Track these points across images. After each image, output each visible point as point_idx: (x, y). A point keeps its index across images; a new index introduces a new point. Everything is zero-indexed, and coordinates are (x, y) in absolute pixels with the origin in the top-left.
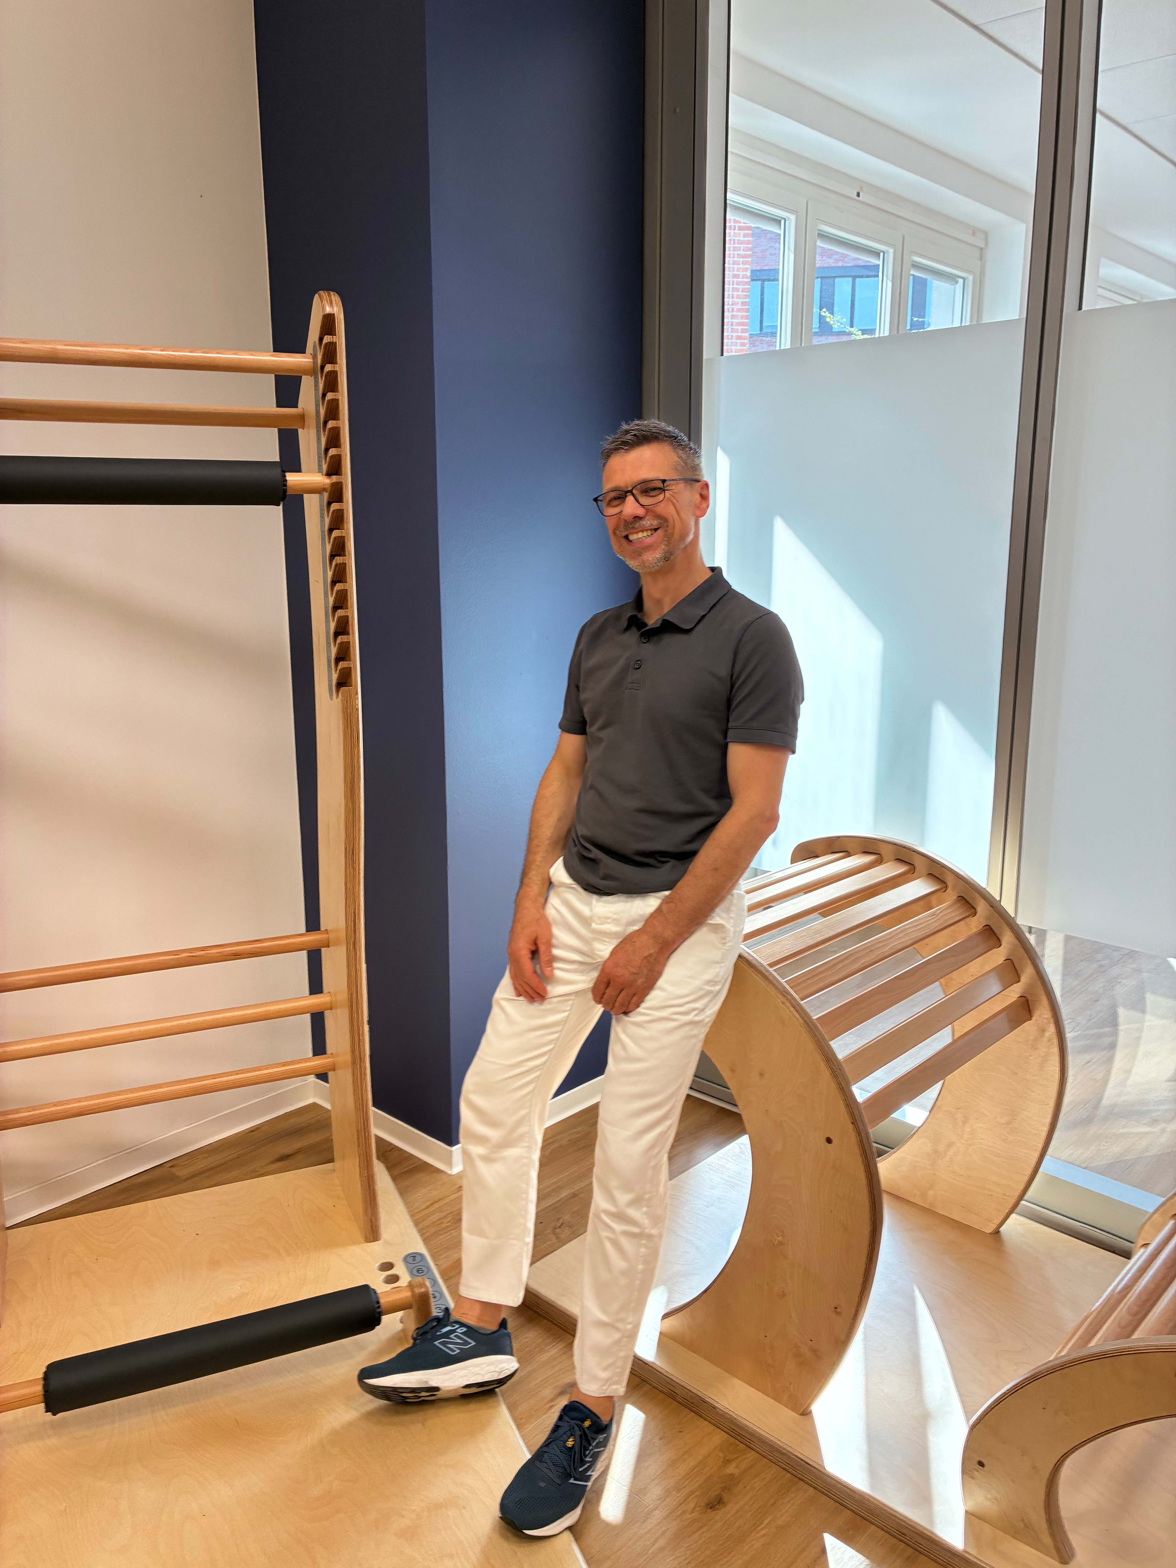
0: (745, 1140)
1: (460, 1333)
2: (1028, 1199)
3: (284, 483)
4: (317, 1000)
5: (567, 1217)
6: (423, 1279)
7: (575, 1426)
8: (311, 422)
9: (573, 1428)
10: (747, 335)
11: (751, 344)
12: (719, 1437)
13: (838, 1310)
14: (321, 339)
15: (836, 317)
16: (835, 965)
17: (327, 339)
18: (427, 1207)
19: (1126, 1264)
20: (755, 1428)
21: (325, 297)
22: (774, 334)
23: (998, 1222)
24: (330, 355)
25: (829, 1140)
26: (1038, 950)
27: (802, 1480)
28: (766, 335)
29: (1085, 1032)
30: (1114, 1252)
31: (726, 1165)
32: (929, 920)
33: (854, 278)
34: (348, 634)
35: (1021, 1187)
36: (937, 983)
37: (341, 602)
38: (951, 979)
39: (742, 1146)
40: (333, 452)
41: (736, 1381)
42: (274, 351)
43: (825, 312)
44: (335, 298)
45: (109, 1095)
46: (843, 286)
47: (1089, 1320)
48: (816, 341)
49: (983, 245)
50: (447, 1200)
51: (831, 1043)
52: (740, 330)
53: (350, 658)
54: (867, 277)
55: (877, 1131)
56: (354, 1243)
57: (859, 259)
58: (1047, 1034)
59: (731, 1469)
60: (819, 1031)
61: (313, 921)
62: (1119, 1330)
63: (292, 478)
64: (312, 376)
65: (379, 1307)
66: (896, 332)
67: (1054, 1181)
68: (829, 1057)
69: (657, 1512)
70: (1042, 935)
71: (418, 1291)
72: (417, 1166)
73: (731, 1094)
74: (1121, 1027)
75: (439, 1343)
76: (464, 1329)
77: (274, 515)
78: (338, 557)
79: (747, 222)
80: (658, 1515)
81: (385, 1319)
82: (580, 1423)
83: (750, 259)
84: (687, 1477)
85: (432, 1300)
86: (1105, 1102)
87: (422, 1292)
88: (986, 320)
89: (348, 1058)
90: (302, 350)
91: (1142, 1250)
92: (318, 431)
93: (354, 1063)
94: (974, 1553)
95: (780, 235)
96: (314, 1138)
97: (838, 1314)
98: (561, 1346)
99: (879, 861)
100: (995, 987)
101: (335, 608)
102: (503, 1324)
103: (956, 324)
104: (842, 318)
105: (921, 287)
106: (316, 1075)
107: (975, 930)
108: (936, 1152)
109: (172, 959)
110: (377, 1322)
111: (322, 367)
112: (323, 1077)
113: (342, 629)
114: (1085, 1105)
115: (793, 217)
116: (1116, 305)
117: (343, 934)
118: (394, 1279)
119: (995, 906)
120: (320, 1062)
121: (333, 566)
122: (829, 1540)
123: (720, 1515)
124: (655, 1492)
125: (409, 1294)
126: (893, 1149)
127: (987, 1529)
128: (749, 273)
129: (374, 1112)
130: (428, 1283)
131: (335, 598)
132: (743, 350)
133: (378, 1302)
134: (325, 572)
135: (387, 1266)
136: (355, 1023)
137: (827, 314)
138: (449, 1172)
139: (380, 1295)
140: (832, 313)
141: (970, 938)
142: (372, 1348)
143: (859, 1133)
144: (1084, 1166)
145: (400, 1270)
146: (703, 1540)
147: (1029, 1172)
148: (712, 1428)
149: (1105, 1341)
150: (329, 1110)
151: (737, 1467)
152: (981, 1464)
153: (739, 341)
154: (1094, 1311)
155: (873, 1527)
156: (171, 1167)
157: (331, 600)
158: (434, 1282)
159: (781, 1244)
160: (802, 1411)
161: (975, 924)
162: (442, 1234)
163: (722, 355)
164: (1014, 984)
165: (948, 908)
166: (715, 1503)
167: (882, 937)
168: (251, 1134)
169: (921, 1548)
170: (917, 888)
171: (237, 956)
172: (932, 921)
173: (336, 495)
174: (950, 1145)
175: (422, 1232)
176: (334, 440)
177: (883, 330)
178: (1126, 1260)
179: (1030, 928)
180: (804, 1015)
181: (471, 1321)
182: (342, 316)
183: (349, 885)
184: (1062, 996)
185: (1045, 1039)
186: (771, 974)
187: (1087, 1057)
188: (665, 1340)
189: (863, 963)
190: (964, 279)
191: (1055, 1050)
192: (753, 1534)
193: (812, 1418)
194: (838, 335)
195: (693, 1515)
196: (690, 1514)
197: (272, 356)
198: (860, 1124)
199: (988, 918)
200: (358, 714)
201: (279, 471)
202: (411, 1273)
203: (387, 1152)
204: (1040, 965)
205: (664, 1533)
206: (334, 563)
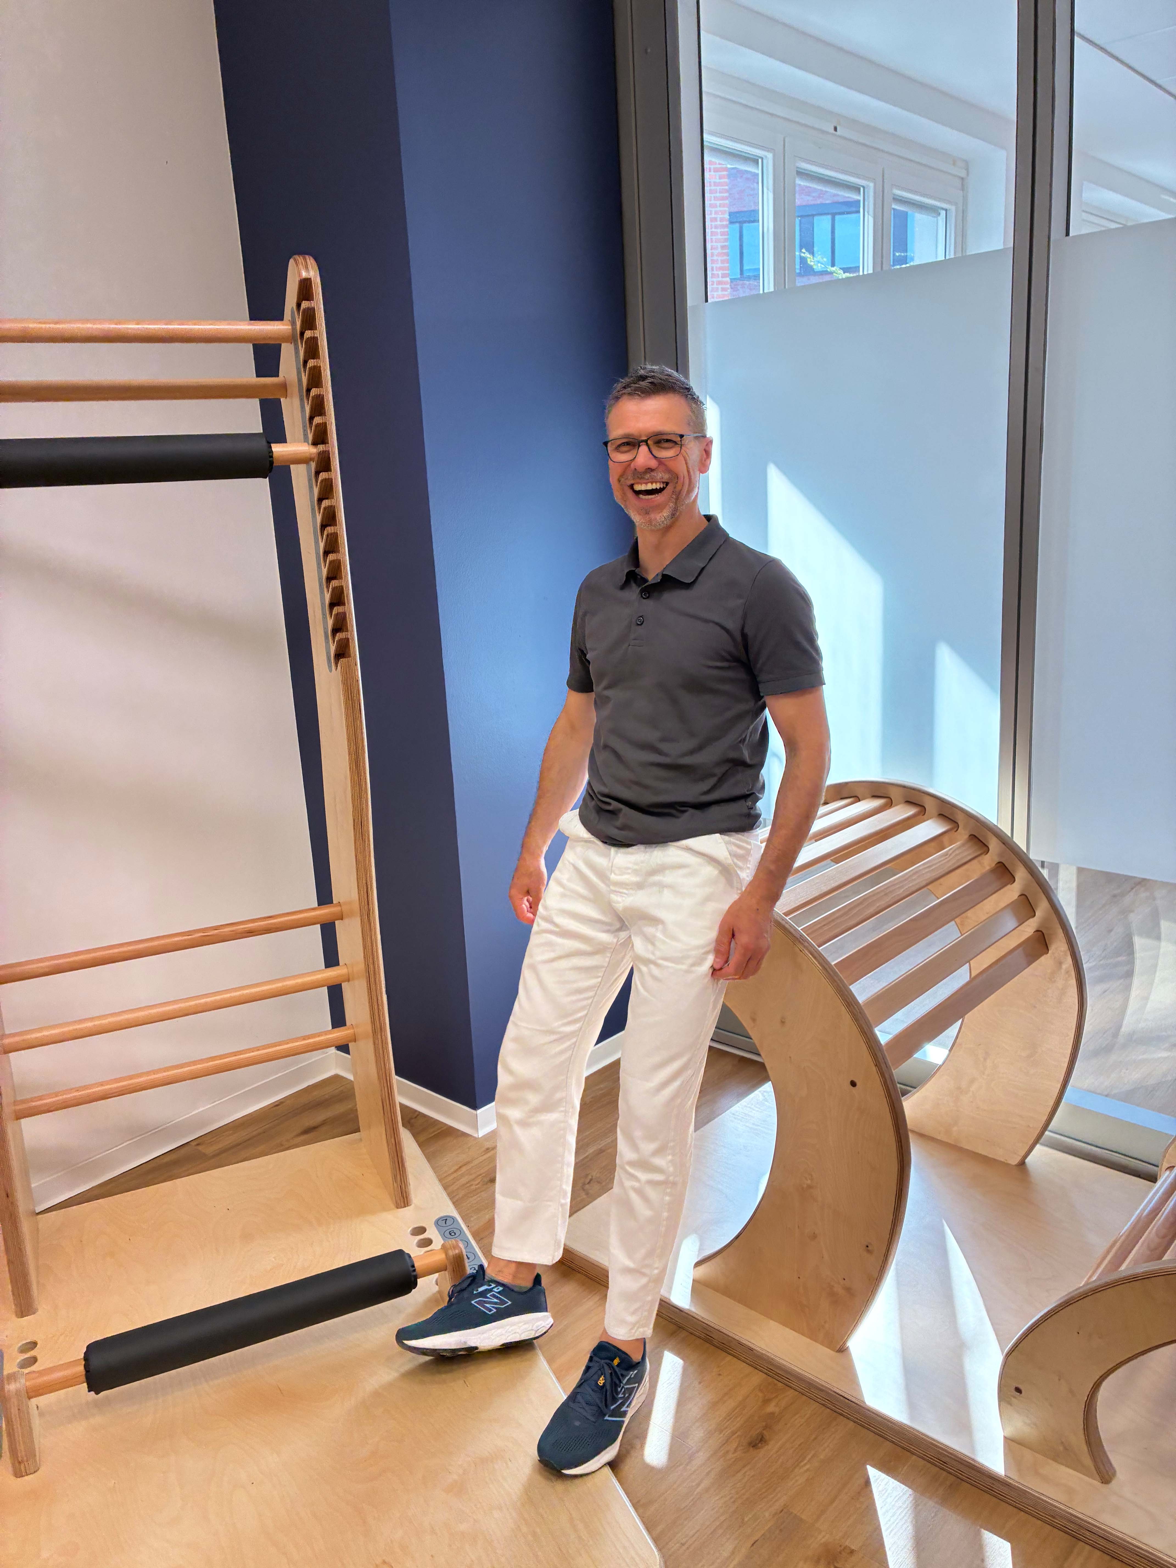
0: (768, 1087)
1: (496, 1292)
2: (1054, 1130)
3: (271, 454)
4: (333, 973)
5: (595, 1174)
6: (457, 1241)
7: (605, 1365)
8: (294, 390)
9: (603, 1367)
10: (728, 279)
11: (731, 288)
12: (757, 1378)
13: (870, 1248)
14: (299, 305)
15: (817, 258)
16: (850, 910)
17: (305, 304)
18: (455, 1171)
19: (1151, 1188)
20: (792, 1367)
21: (300, 260)
22: (757, 277)
23: (1023, 1153)
24: (309, 321)
25: (853, 1084)
26: (1051, 883)
27: (841, 1415)
28: (749, 278)
29: (1101, 962)
30: (1139, 1176)
31: (750, 1114)
32: (941, 861)
33: (834, 215)
34: (344, 604)
35: (1044, 1118)
36: (953, 923)
37: (334, 574)
38: (967, 917)
39: (765, 1094)
40: (317, 420)
41: (772, 1324)
42: (251, 319)
43: (804, 253)
44: (311, 261)
45: (131, 1077)
46: (822, 225)
47: (1118, 1245)
48: (800, 282)
49: (963, 174)
50: (476, 1162)
51: (850, 987)
52: (720, 276)
53: (347, 628)
54: (848, 213)
55: (901, 1071)
56: (385, 1209)
57: (838, 195)
58: (1064, 967)
59: (771, 1408)
60: (838, 976)
61: (324, 894)
62: (1149, 1252)
63: (277, 449)
64: (291, 343)
65: (414, 1270)
66: (879, 269)
67: (1077, 1110)
68: (849, 1001)
69: (701, 1454)
70: (1055, 868)
71: (451, 1253)
72: (442, 1131)
73: (754, 1044)
74: (1138, 955)
75: (475, 1302)
76: (501, 1289)
77: (262, 485)
78: (329, 528)
79: (723, 163)
80: (701, 1457)
81: (420, 1281)
82: (609, 1362)
83: (727, 202)
84: (728, 1418)
85: (466, 1261)
86: (1124, 1029)
87: (456, 1254)
88: (972, 250)
89: (369, 1028)
90: (280, 317)
91: (1168, 1172)
92: (302, 400)
93: (374, 1032)
94: (1015, 1478)
95: (758, 175)
96: (339, 1109)
97: (869, 1252)
98: (596, 1298)
99: (890, 804)
100: (1010, 922)
101: (329, 579)
102: (537, 1280)
103: (941, 258)
104: (822, 258)
105: (902, 221)
106: (336, 1047)
107: (988, 868)
108: (959, 1088)
109: (185, 940)
110: (415, 1285)
111: (302, 334)
112: (344, 1048)
113: (337, 600)
114: (1104, 1034)
115: (770, 156)
116: (1103, 229)
117: (356, 906)
118: (428, 1242)
119: (1007, 843)
120: (340, 1034)
121: (325, 536)
122: (873, 1472)
123: (763, 1452)
124: (698, 1434)
125: (443, 1256)
126: (915, 1088)
127: (1028, 1455)
128: (727, 216)
129: (397, 1079)
130: (461, 1245)
131: (329, 569)
132: (724, 296)
133: (413, 1266)
134: (317, 543)
135: (421, 1230)
136: (374, 993)
137: (807, 255)
138: (476, 1135)
139: (414, 1260)
140: (812, 253)
141: (983, 877)
142: (410, 1310)
143: (882, 1075)
144: (1106, 1093)
145: (432, 1233)
146: (746, 1479)
147: (1051, 1103)
148: (749, 1369)
149: (1135, 1264)
150: (352, 1081)
151: (777, 1405)
152: (1018, 1390)
153: (720, 287)
154: (1122, 1236)
155: (914, 1457)
156: (198, 1145)
157: (325, 571)
158: (468, 1243)
159: (810, 1187)
160: (839, 1347)
161: (988, 862)
162: (471, 1197)
163: (707, 301)
164: (1029, 919)
165: (959, 848)
166: (757, 1442)
167: (895, 880)
168: (275, 1108)
169: (963, 1475)
170: (928, 829)
171: (251, 933)
172: (944, 861)
173: (324, 464)
174: (972, 1081)
175: (451, 1196)
176: (318, 408)
177: (868, 268)
178: (1152, 1183)
179: (1043, 863)
180: (821, 961)
181: (506, 1279)
182: (318, 280)
183: (359, 856)
184: (1076, 928)
185: (1063, 971)
186: (787, 923)
187: (1104, 986)
188: (699, 1288)
189: (878, 907)
190: (946, 210)
191: (1073, 982)
192: (796, 1470)
193: (849, 1355)
194: (822, 275)
195: (735, 1455)
196: (733, 1453)
197: (249, 325)
198: (883, 1066)
199: (1001, 855)
200: (358, 685)
201: (264, 443)
202: (443, 1236)
203: (413, 1119)
204: (1054, 898)
205: (708, 1474)
206: (325, 533)
